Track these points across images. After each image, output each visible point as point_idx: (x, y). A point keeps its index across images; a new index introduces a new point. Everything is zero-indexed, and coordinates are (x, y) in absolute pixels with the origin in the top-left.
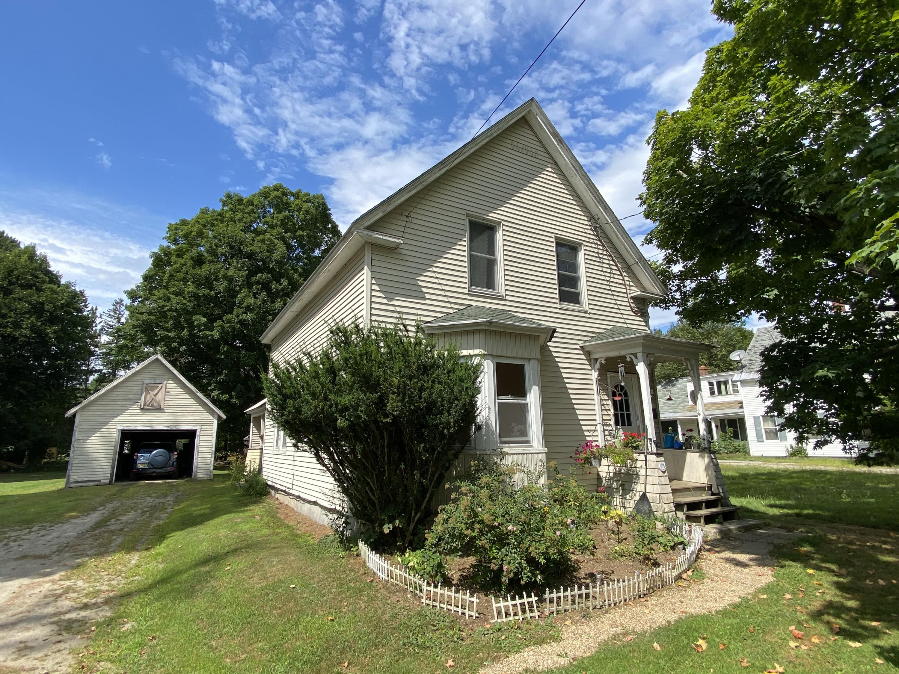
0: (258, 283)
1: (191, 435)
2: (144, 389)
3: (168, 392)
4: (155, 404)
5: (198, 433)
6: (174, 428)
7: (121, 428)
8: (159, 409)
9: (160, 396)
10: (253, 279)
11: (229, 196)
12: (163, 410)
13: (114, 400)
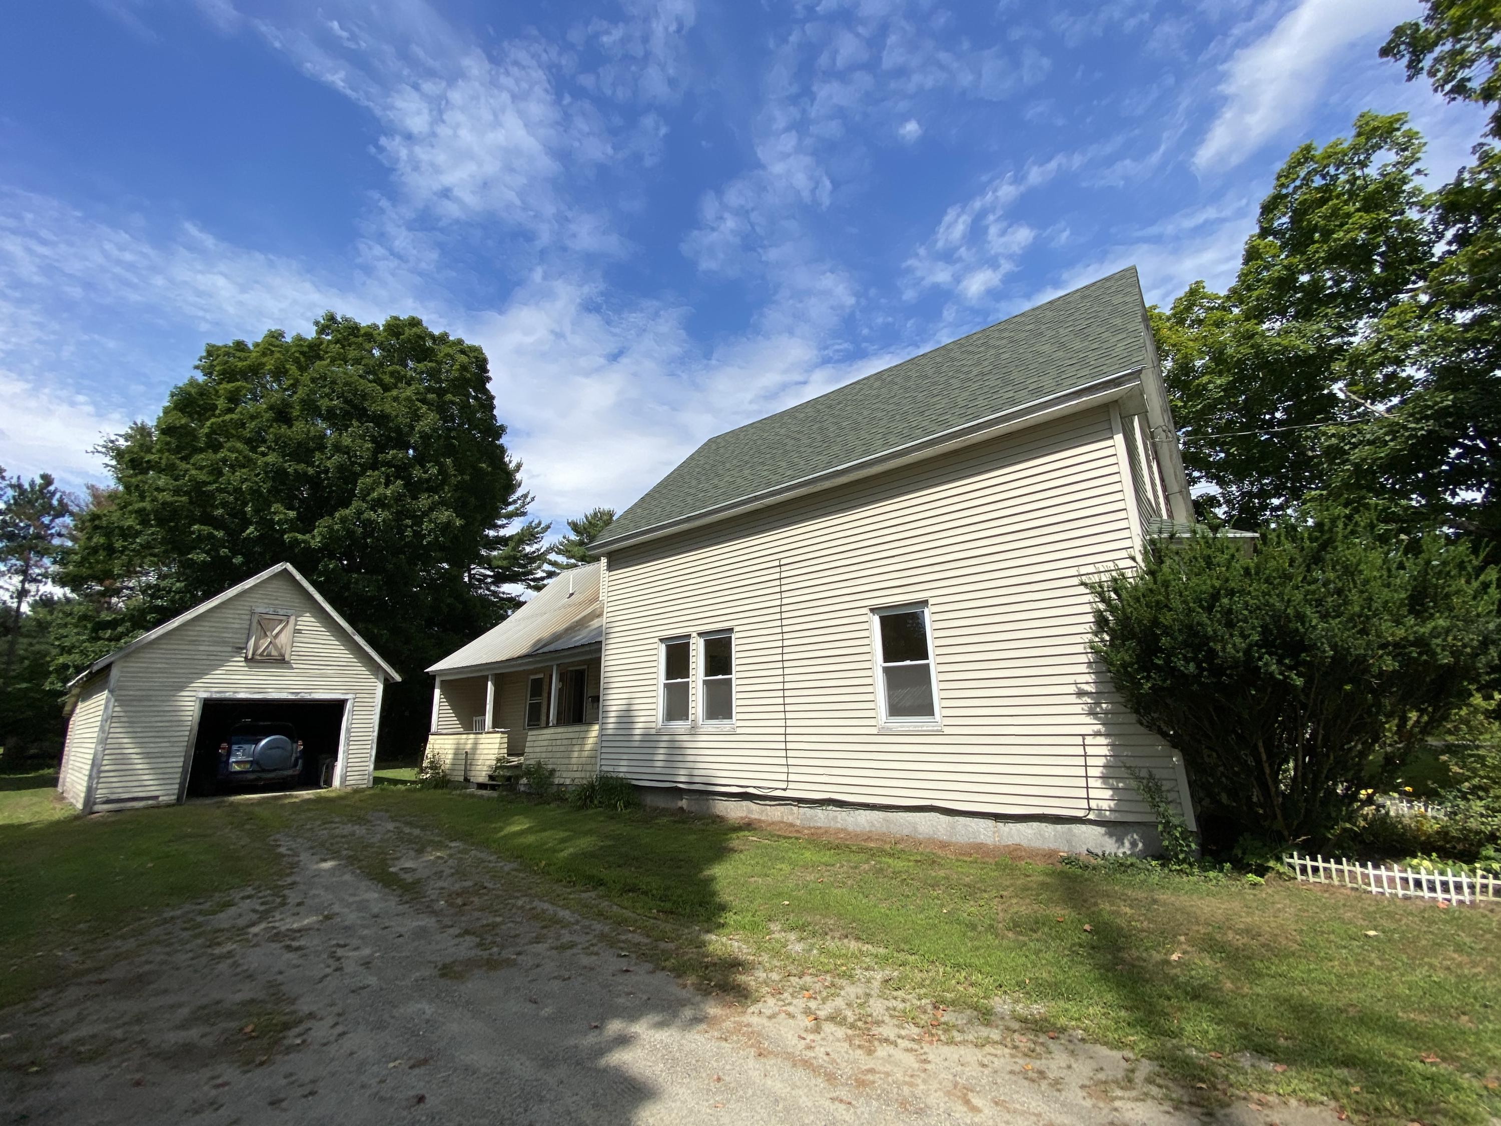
0: (388, 464)
1: (335, 709)
2: (255, 624)
3: (299, 631)
4: (274, 653)
5: (349, 706)
6: (308, 697)
7: (205, 695)
8: (281, 661)
9: (284, 639)
10: (381, 457)
11: (332, 318)
12: (288, 663)
13: (192, 642)
